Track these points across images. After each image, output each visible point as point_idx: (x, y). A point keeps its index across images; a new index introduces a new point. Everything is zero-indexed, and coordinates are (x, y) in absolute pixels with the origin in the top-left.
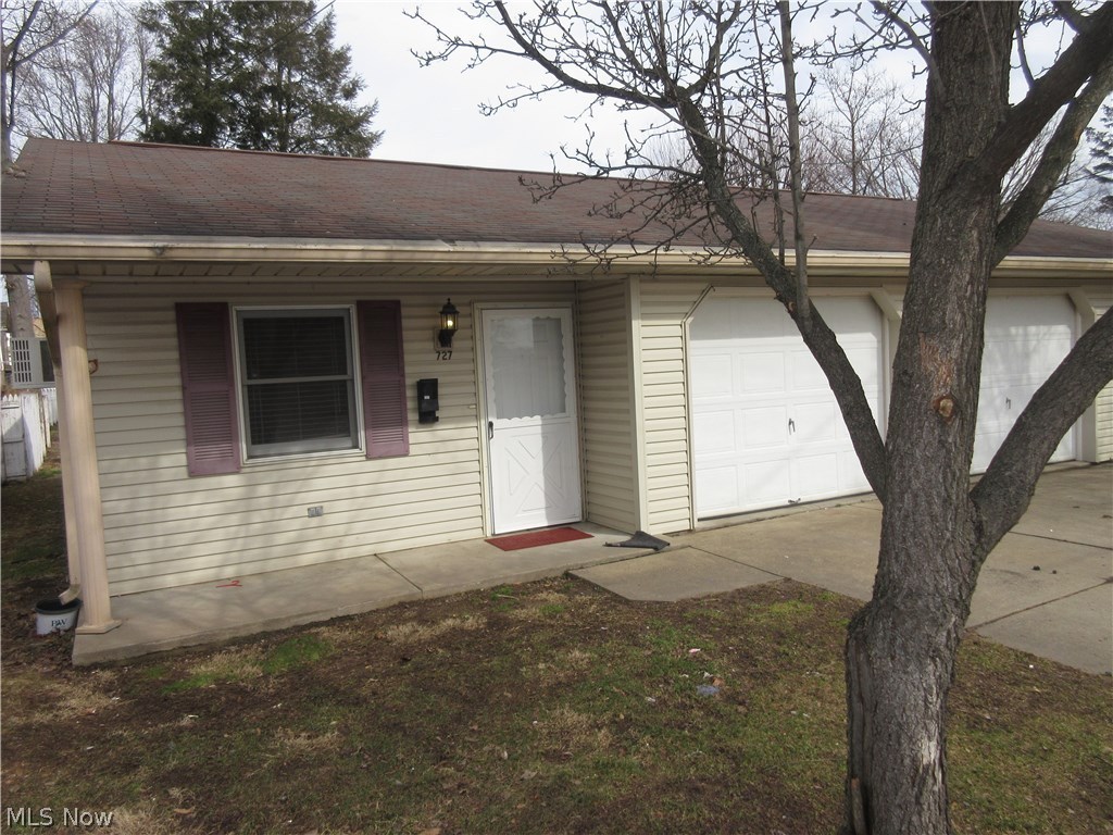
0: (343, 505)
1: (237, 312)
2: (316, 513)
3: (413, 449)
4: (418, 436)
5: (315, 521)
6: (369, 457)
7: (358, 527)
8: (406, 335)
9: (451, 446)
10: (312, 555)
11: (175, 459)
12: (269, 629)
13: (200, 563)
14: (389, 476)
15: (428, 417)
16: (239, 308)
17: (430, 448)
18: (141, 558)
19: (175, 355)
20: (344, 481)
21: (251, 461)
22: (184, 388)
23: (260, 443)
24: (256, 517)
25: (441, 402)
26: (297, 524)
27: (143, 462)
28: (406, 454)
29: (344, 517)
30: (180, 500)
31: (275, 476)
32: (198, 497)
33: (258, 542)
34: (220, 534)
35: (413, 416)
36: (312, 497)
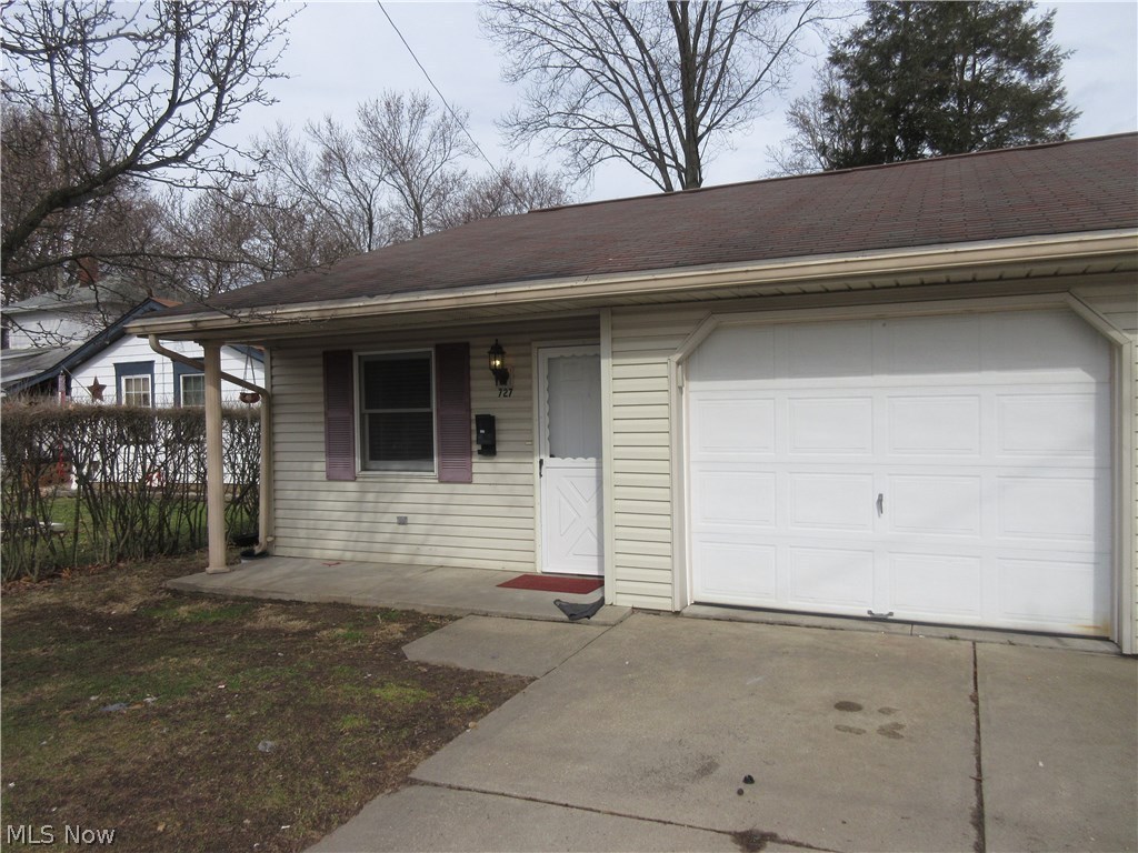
0: (422, 519)
1: (360, 357)
2: (403, 521)
3: (476, 478)
4: (480, 466)
5: (402, 528)
6: (441, 481)
7: (433, 540)
8: (473, 373)
9: (509, 479)
10: (399, 556)
11: (320, 466)
12: (255, 596)
13: (332, 544)
14: (458, 499)
15: (489, 450)
16: (362, 354)
17: (491, 479)
18: (302, 533)
19: (321, 389)
20: (423, 498)
21: (364, 473)
22: (326, 414)
23: (376, 459)
24: (365, 517)
25: (499, 437)
26: (389, 528)
27: (305, 466)
28: (470, 483)
29: (422, 529)
30: (323, 495)
31: (378, 487)
32: (332, 496)
33: (365, 537)
34: (343, 525)
35: (476, 448)
36: (401, 508)
